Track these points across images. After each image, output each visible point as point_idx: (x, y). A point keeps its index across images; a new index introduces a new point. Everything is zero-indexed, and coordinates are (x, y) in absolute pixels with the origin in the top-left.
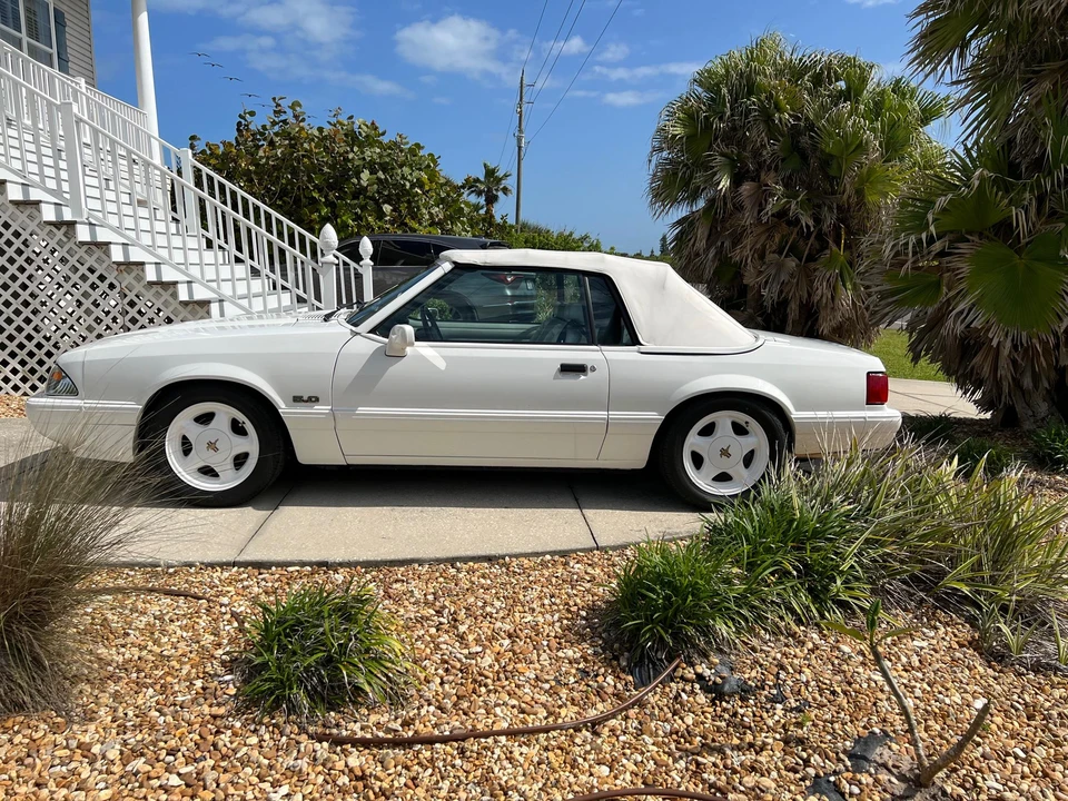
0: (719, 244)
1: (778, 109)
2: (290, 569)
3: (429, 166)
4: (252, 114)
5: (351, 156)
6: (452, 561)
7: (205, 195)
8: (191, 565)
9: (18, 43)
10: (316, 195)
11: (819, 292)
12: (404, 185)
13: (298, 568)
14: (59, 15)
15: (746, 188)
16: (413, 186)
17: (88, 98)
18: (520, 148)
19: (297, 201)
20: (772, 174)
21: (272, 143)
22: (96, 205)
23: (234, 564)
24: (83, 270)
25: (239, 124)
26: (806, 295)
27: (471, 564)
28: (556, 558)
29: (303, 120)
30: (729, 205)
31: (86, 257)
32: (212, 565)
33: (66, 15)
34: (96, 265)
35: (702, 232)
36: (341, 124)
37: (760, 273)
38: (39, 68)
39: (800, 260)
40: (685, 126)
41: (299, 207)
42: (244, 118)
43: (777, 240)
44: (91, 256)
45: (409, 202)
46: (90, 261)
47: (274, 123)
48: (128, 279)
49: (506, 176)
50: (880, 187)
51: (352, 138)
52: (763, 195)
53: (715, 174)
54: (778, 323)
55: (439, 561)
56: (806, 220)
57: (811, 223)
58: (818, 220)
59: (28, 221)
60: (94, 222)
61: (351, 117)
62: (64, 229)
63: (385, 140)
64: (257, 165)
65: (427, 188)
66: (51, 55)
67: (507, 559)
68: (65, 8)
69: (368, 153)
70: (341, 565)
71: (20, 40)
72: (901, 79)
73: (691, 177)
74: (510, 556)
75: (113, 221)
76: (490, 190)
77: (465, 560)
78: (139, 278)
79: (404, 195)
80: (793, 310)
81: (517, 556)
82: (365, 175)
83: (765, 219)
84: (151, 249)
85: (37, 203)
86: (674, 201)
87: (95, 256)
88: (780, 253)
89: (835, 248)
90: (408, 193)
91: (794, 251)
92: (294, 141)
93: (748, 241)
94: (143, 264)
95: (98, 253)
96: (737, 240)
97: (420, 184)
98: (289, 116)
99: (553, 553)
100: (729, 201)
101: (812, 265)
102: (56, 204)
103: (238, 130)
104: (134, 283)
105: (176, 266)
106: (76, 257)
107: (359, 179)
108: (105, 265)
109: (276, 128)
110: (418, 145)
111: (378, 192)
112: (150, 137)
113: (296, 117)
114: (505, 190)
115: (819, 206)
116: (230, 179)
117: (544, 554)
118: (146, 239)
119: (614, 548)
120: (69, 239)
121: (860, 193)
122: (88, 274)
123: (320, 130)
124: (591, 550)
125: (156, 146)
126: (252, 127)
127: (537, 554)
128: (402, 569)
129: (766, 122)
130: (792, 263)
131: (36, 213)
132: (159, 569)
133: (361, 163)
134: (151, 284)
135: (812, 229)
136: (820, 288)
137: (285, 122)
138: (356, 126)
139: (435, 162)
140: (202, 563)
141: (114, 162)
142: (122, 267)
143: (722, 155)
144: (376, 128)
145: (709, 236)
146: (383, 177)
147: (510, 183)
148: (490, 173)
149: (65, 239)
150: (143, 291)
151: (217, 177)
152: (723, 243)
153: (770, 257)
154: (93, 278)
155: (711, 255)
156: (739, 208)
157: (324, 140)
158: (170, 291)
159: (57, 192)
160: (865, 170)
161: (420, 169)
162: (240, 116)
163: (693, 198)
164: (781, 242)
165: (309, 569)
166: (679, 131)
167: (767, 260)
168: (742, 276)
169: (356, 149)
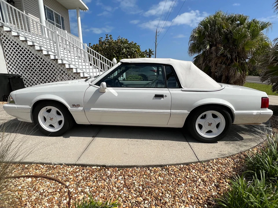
0: (206, 62)
1: (223, 28)
2: (93, 167)
3: (138, 48)
4: (102, 38)
5: (121, 46)
6: (148, 167)
7: (90, 54)
8: (61, 164)
9: (54, 24)
10: (114, 54)
11: (231, 73)
12: (133, 52)
13: (96, 167)
14: (62, 18)
15: (213, 48)
16: (134, 52)
17: (68, 35)
18: (156, 45)
19: (111, 56)
20: (220, 45)
21: (106, 44)
22: (63, 55)
23: (75, 165)
24: (60, 70)
25: (99, 40)
26: (227, 74)
27: (155, 168)
28: (185, 166)
29: (112, 39)
30: (209, 53)
31: (60, 67)
32: (68, 165)
33: (64, 18)
34: (63, 69)
35: (201, 59)
36: (120, 39)
37: (216, 69)
38: (58, 29)
39: (226, 65)
40: (198, 34)
41: (111, 57)
42: (100, 39)
43: (220, 61)
44: (61, 67)
45: (134, 55)
46: (61, 68)
47: (106, 40)
48: (70, 72)
49: (153, 51)
50: (250, 46)
51: (122, 42)
52: (217, 50)
53: (206, 45)
54: (219, 80)
55: (144, 167)
56: (229, 56)
57: (230, 56)
58: (231, 55)
59: (48, 59)
60: (62, 59)
61: (122, 38)
62: (56, 61)
63: (129, 42)
64: (103, 48)
65: (137, 52)
66: (61, 27)
67: (167, 166)
68: (63, 16)
69: (125, 45)
70: (110, 167)
71: (54, 23)
72: (255, 20)
73: (199, 46)
74: (169, 165)
75: (66, 59)
76: (150, 54)
77: (153, 166)
78: (72, 72)
79: (133, 54)
80: (223, 78)
81: (171, 165)
82: (124, 50)
83: (218, 56)
84: (74, 65)
85: (50, 55)
86: (195, 52)
87: (62, 67)
88: (221, 64)
89: (235, 62)
90: (133, 53)
91: (225, 63)
92: (110, 44)
93: (213, 61)
94: (72, 68)
95: (63, 66)
96: (210, 61)
97: (136, 51)
98: (109, 38)
99: (183, 164)
100: (208, 52)
101: (229, 67)
102: (54, 55)
103: (99, 41)
104: (71, 73)
105: (80, 69)
106: (58, 67)
107: (123, 51)
108: (65, 69)
109: (107, 41)
110: (136, 43)
111: (127, 53)
112: (80, 43)
113: (111, 38)
114: (153, 54)
115: (232, 52)
116: (97, 52)
117: (180, 164)
118: (74, 63)
119: (205, 161)
120: (57, 63)
121: (243, 48)
122: (61, 71)
123: (115, 41)
124: (197, 162)
125: (82, 45)
126: (102, 41)
127: (178, 164)
128: (131, 169)
129: (219, 32)
130: (224, 66)
131: (49, 57)
132: (51, 165)
133: (124, 47)
134: (75, 73)
135: (230, 58)
136: (231, 72)
137: (108, 39)
138: (123, 40)
139: (139, 46)
140: (65, 164)
141: (73, 48)
142: (68, 69)
143: (208, 40)
144: (127, 40)
145: (203, 60)
146: (128, 50)
147: (154, 53)
148: (150, 51)
149: (56, 63)
150: (73, 75)
151: (94, 51)
152: (207, 62)
153: (218, 65)
154: (62, 72)
155: (204, 65)
156: (211, 53)
157: (116, 43)
158: (79, 75)
159: (54, 53)
160: (246, 42)
161: (136, 48)
162: (99, 39)
163: (200, 51)
164: (221, 61)
165: (99, 168)
166: (197, 35)
167: (217, 66)
168: (211, 70)
169: (123, 44)
